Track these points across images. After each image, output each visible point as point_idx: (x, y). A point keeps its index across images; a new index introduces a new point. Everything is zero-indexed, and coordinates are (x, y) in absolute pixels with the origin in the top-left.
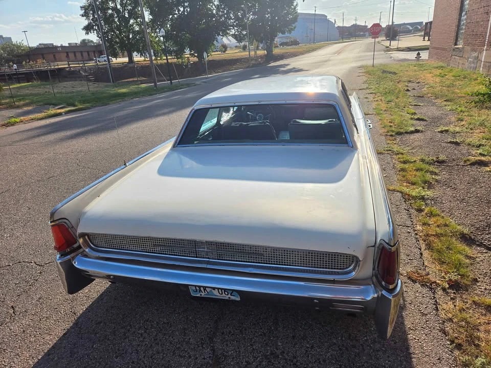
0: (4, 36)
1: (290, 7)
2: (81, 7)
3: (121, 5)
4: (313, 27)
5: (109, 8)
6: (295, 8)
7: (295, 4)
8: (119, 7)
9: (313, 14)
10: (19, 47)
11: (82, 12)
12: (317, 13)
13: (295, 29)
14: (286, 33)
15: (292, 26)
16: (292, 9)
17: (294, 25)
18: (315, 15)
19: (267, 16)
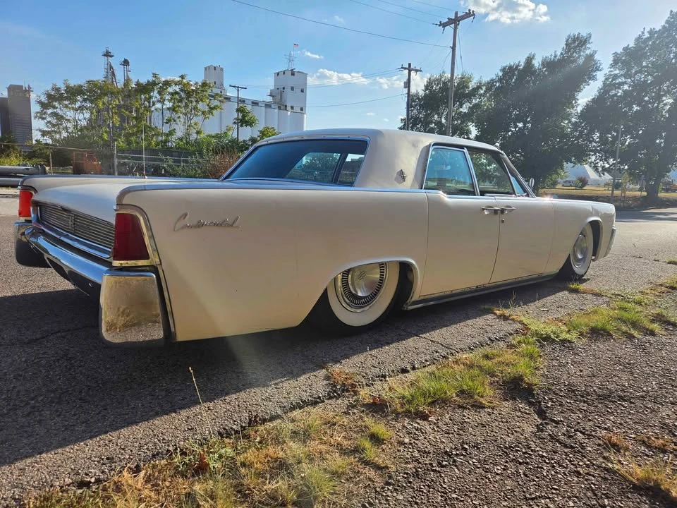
2: (402, 120)
3: (446, 119)
5: (432, 122)
8: (444, 121)
19: (658, 141)
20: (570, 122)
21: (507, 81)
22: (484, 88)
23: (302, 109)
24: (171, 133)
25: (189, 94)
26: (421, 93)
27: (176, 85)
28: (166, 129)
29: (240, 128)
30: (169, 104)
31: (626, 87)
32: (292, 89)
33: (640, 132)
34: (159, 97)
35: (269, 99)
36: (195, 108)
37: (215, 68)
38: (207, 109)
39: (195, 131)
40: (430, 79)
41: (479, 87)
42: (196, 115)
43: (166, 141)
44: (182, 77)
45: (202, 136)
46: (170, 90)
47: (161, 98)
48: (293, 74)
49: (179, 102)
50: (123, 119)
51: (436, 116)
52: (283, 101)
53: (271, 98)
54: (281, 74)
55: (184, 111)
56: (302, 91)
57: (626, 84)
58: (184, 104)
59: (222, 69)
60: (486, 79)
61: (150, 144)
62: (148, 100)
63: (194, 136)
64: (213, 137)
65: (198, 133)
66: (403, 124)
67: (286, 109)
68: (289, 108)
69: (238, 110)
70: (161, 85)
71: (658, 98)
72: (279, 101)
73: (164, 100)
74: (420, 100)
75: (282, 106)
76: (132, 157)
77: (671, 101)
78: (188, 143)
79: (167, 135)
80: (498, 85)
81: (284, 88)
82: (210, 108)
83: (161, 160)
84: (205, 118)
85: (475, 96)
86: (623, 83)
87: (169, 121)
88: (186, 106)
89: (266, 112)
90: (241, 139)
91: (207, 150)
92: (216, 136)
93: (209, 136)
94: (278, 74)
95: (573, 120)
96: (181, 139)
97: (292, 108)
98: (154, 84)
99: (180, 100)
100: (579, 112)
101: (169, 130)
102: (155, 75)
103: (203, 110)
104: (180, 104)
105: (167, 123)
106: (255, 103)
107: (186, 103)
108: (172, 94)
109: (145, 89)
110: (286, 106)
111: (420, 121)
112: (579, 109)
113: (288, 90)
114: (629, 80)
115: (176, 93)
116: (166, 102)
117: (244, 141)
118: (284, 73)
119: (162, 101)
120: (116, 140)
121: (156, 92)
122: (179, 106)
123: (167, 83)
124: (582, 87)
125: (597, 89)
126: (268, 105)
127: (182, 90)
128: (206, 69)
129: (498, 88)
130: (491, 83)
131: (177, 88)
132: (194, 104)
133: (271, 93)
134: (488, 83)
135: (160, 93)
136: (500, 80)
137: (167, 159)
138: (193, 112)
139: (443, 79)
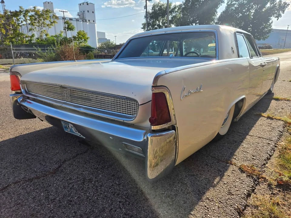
0: (107, 39)
1: (266, 23)
2: (142, 24)
3: (162, 23)
4: (284, 38)
5: (155, 25)
6: (270, 24)
7: (270, 22)
8: (161, 24)
9: (286, 30)
10: (112, 44)
11: (142, 26)
12: (289, 29)
13: (268, 38)
14: (261, 40)
15: (266, 35)
16: (268, 25)
17: (267, 35)
18: (287, 30)
19: (249, 29)
20: (214, 22)
21: (187, 4)
22: (177, 8)
23: (94, 21)
24: (33, 36)
25: (40, 16)
26: (151, 11)
27: (32, 12)
28: (30, 34)
29: (67, 32)
30: (29, 22)
31: (236, 6)
32: (88, 11)
33: (242, 25)
34: (24, 18)
35: (78, 17)
36: (43, 23)
37: (48, 3)
38: (49, 23)
39: (45, 34)
40: (154, 5)
41: (175, 8)
42: (44, 26)
43: (31, 40)
44: (35, 8)
45: (48, 36)
46: (29, 14)
47: (25, 19)
48: (88, 4)
49: (35, 20)
50: (7, 31)
51: (157, 22)
52: (84, 17)
53: (79, 16)
54: (82, 4)
55: (38, 25)
56: (93, 12)
57: (236, 4)
58: (37, 21)
59: (52, 3)
60: (178, 4)
61: (23, 42)
62: (18, 20)
63: (44, 37)
64: (54, 37)
65: (46, 35)
66: (143, 26)
67: (86, 22)
68: (87, 21)
69: (65, 23)
70: (24, 12)
71: (249, 10)
72: (82, 17)
73: (27, 20)
74: (150, 15)
75: (84, 20)
76: (15, 49)
77: (254, 11)
78: (42, 40)
79: (31, 37)
80: (183, 6)
81: (84, 11)
82: (51, 22)
83: (35, 50)
84: (49, 27)
85: (173, 12)
86: (235, 4)
87: (30, 30)
88: (39, 22)
89: (77, 23)
90: (68, 37)
91: (57, 43)
92: (56, 36)
93: (52, 36)
94: (80, 5)
95: (216, 21)
96: (38, 39)
97: (89, 21)
98: (21, 12)
99: (35, 19)
100: (218, 18)
101: (31, 34)
102: (20, 7)
103: (48, 23)
104: (35, 21)
105: (30, 31)
106: (71, 19)
107: (38, 21)
108: (30, 16)
109: (16, 14)
110: (86, 20)
111: (151, 25)
112: (218, 16)
113: (86, 12)
114: (237, 3)
115: (33, 16)
116: (28, 21)
117: (70, 38)
118: (83, 4)
119: (26, 20)
120: (5, 41)
121: (22, 16)
122: (34, 22)
123: (27, 11)
124: (219, 6)
125: (225, 7)
126: (77, 20)
127: (35, 14)
128: (44, 3)
129: (183, 8)
130: (180, 6)
131: (33, 13)
132: (43, 20)
133: (78, 14)
134: (179, 6)
135: (24, 16)
136: (184, 4)
137: (38, 49)
138: (43, 25)
139: (159, 5)
